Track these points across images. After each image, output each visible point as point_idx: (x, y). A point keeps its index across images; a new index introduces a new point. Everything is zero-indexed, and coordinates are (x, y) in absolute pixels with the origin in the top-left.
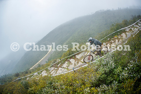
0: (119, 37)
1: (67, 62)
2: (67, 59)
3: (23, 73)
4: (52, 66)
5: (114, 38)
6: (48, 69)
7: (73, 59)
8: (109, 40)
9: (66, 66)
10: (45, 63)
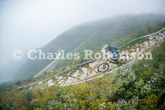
0: (141, 45)
1: (78, 71)
2: (79, 67)
3: (25, 81)
4: (60, 75)
5: (134, 46)
6: (56, 78)
7: (85, 67)
8: (129, 49)
9: (77, 76)
10: (52, 71)
